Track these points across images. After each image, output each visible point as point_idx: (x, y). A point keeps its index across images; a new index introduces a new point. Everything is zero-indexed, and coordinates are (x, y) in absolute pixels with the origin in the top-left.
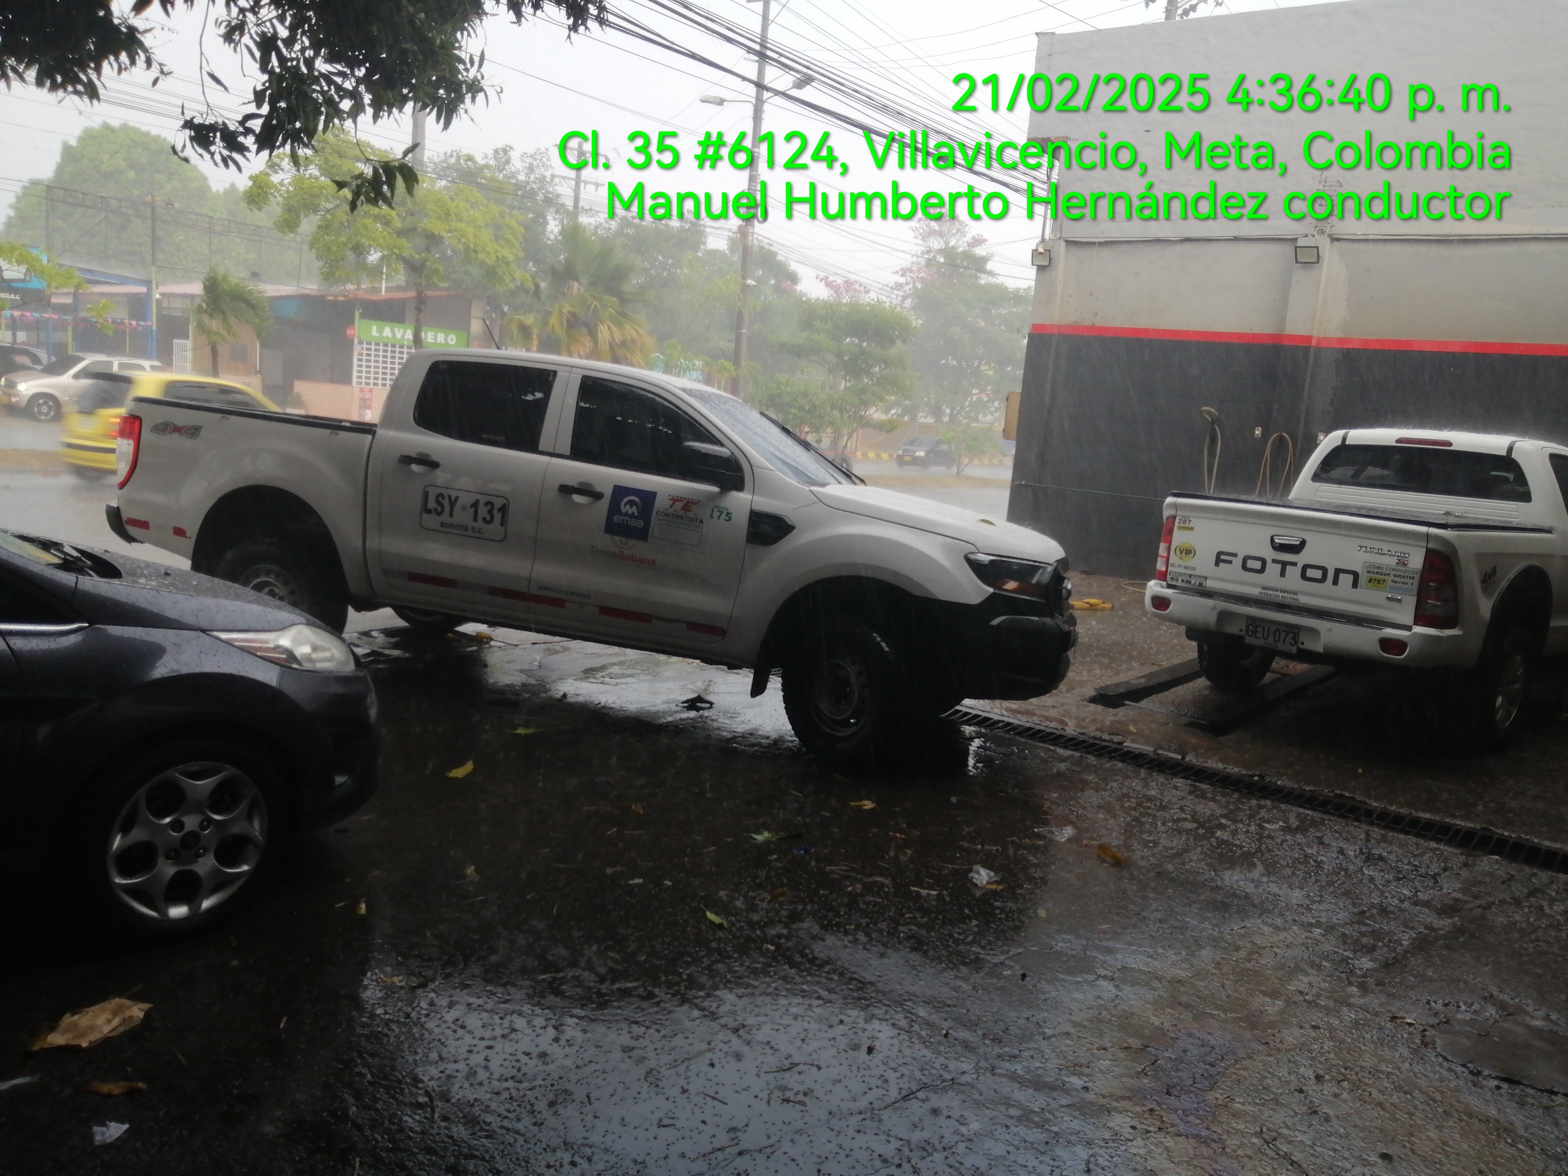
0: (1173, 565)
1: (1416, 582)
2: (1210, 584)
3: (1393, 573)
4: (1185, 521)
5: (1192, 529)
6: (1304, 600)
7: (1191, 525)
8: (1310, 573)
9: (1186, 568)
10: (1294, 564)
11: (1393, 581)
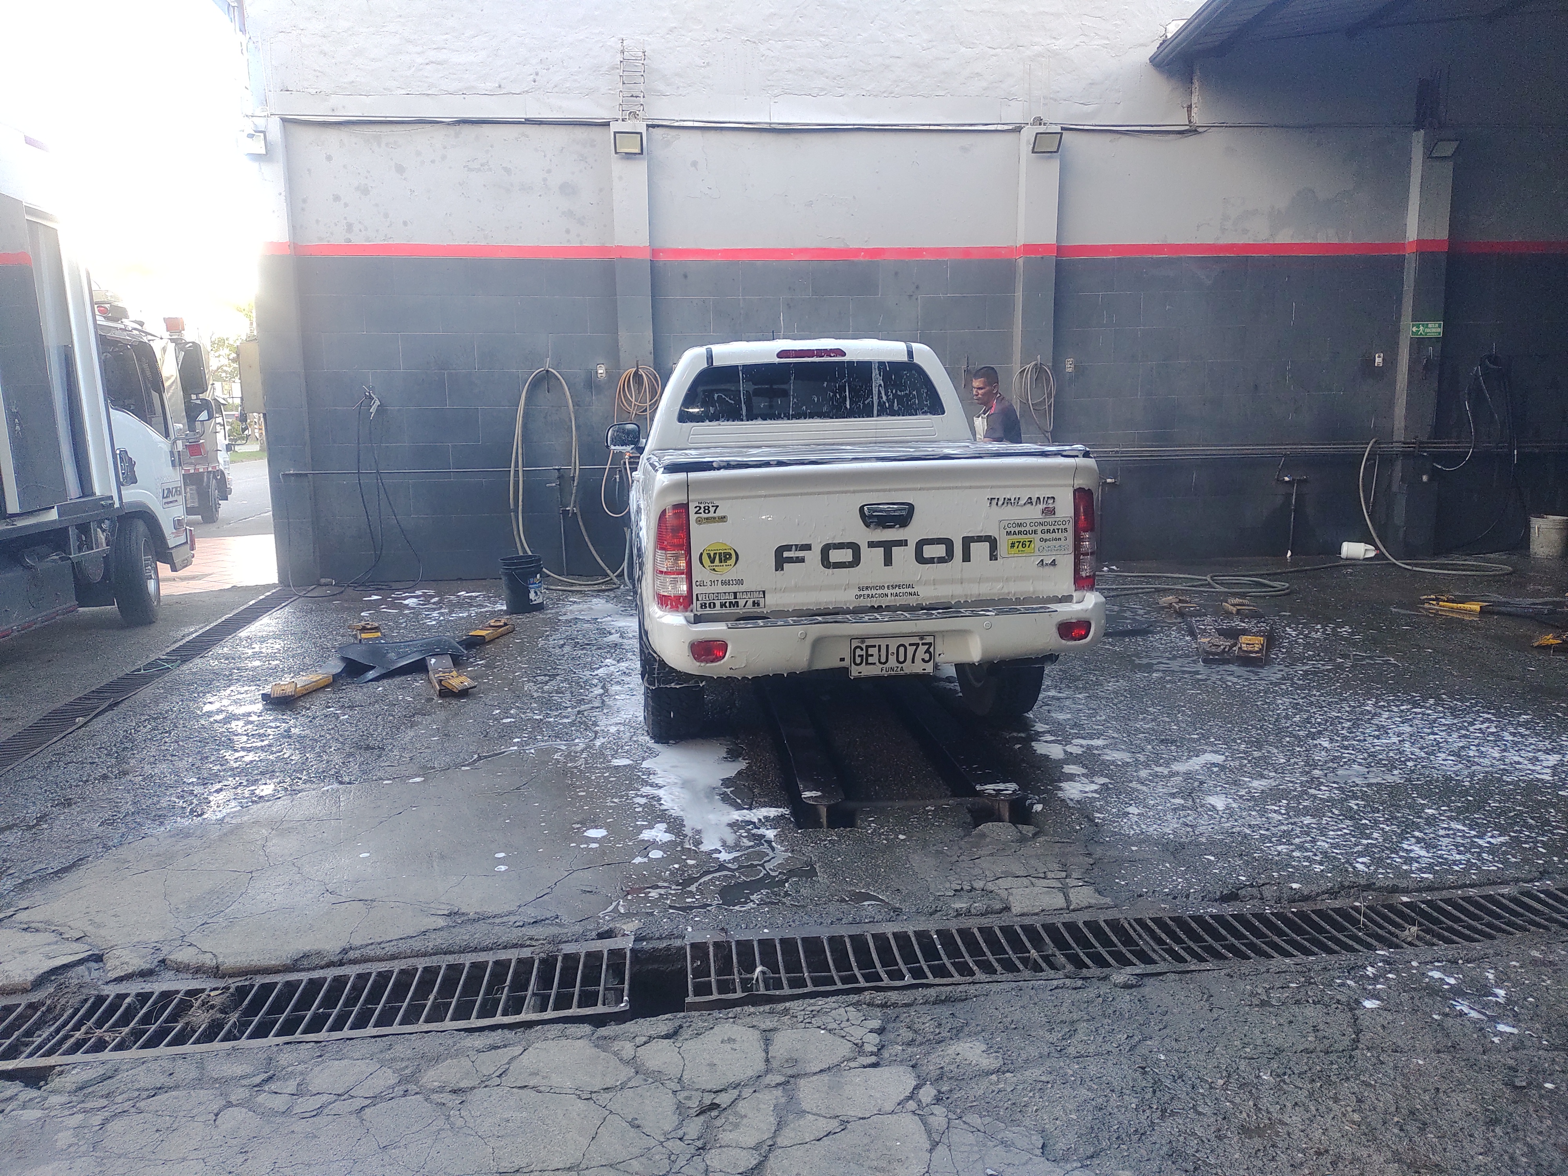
0: (702, 584)
1: (1070, 534)
2: (772, 601)
3: (1039, 528)
4: (707, 510)
5: (723, 519)
6: (927, 594)
7: (720, 513)
8: (929, 551)
9: (724, 583)
10: (903, 543)
11: (1042, 540)
